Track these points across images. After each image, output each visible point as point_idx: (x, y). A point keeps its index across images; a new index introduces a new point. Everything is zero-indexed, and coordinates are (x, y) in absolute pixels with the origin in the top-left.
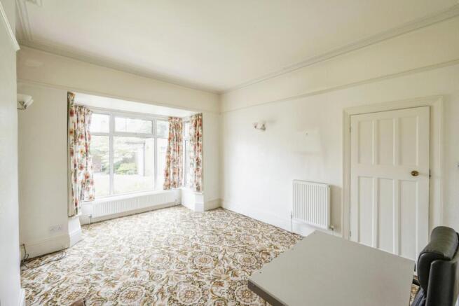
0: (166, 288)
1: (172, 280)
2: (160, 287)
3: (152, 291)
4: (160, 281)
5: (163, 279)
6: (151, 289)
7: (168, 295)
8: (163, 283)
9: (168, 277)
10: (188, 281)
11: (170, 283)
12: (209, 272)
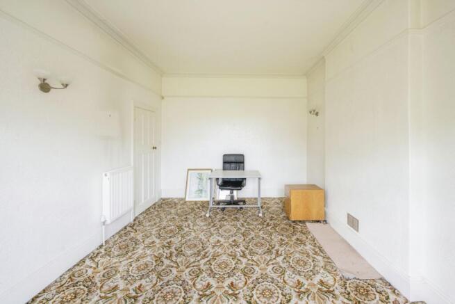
0: (273, 256)
1: (265, 260)
2: (278, 259)
3: (285, 258)
4: (276, 263)
5: (272, 264)
6: (285, 261)
7: (274, 251)
8: (274, 262)
9: (267, 265)
10: (254, 253)
11: (269, 259)
12: (231, 252)
